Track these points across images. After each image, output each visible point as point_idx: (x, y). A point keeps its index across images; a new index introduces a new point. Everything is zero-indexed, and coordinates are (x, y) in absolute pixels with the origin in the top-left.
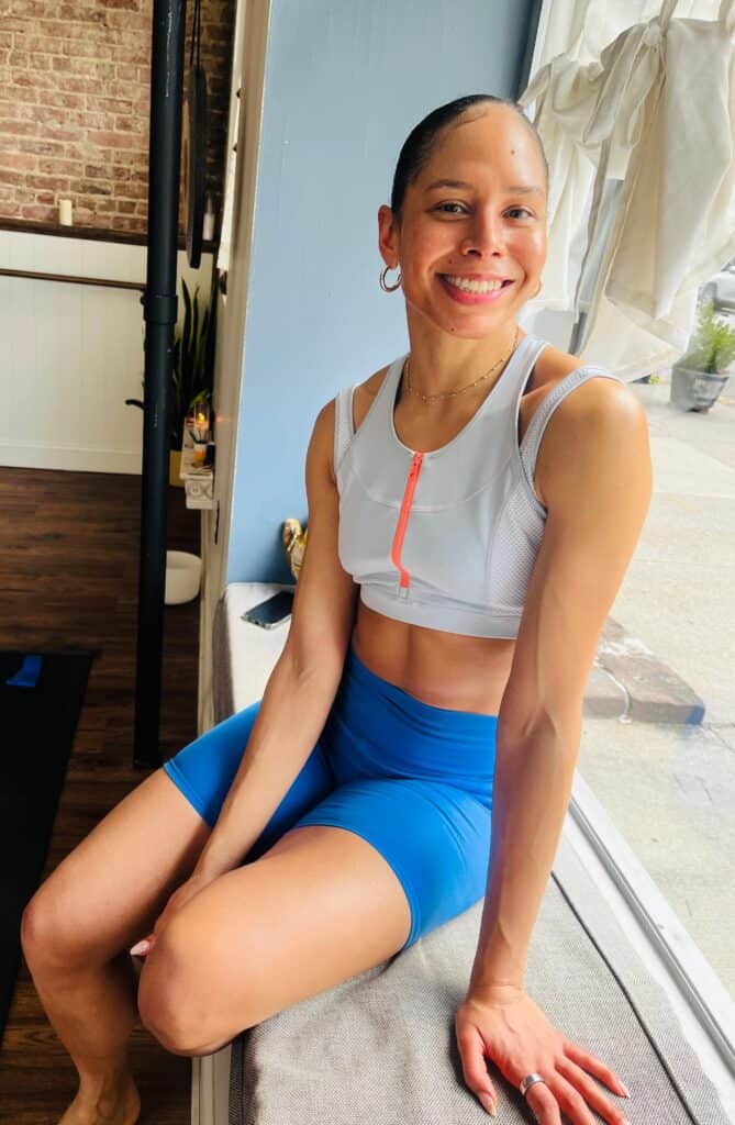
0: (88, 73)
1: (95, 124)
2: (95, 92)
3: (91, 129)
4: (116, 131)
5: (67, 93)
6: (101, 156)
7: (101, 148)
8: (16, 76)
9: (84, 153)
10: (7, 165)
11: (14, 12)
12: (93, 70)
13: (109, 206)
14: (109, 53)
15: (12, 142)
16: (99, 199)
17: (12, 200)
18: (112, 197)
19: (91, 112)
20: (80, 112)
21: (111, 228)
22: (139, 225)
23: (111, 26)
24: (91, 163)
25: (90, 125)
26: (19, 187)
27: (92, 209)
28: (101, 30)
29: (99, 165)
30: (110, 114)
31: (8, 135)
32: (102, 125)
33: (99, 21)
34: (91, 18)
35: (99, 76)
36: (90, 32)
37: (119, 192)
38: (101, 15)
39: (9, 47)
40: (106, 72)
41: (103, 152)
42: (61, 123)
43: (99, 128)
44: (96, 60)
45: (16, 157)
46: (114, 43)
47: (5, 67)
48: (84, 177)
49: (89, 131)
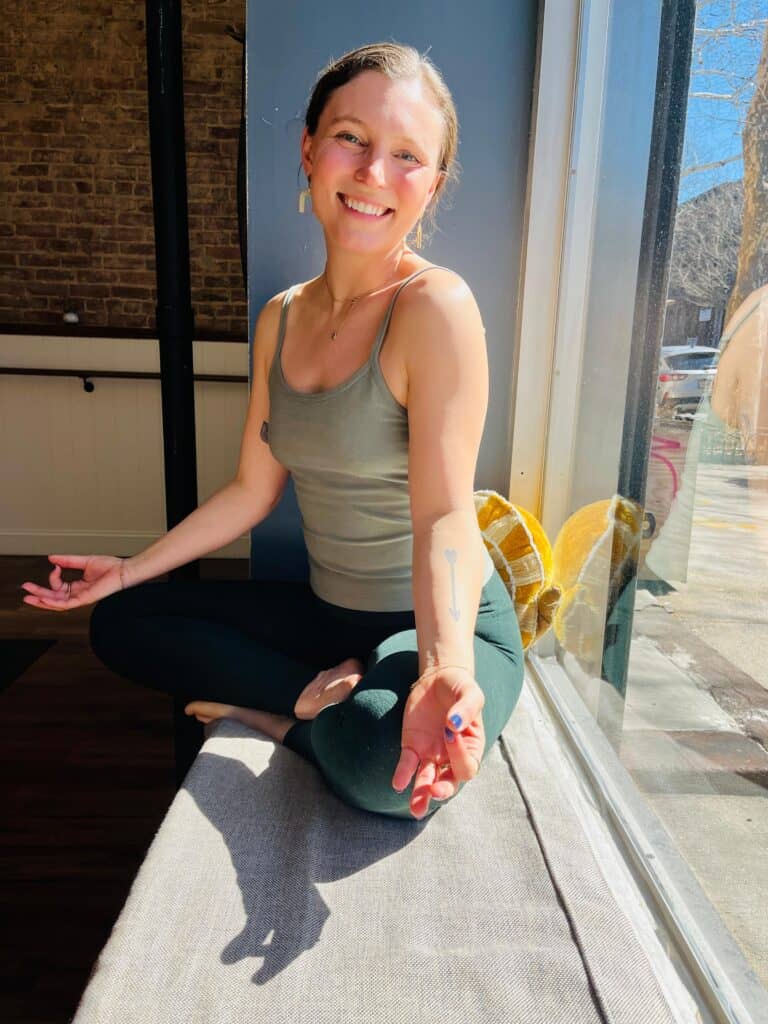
0: (204, 197)
1: (212, 240)
2: (212, 214)
3: (209, 245)
4: (231, 245)
6: (218, 268)
7: (217, 261)
8: (142, 204)
9: (203, 266)
10: (135, 282)
11: (137, 148)
12: (209, 194)
13: (227, 310)
14: (223, 178)
15: (139, 262)
16: (217, 305)
17: (140, 313)
18: (230, 303)
19: (208, 231)
20: (199, 231)
21: (229, 329)
23: (223, 154)
24: (209, 274)
25: (207, 243)
26: (147, 301)
27: (212, 315)
28: (215, 159)
29: (217, 275)
30: (225, 231)
31: (135, 256)
32: (219, 241)
33: (212, 151)
34: (205, 149)
35: (215, 199)
36: (206, 161)
37: (236, 297)
38: (214, 146)
39: (134, 179)
40: (221, 194)
41: (220, 264)
43: (216, 244)
44: (211, 186)
45: (142, 274)
46: (226, 169)
47: (130, 197)
48: (203, 287)
49: (207, 248)
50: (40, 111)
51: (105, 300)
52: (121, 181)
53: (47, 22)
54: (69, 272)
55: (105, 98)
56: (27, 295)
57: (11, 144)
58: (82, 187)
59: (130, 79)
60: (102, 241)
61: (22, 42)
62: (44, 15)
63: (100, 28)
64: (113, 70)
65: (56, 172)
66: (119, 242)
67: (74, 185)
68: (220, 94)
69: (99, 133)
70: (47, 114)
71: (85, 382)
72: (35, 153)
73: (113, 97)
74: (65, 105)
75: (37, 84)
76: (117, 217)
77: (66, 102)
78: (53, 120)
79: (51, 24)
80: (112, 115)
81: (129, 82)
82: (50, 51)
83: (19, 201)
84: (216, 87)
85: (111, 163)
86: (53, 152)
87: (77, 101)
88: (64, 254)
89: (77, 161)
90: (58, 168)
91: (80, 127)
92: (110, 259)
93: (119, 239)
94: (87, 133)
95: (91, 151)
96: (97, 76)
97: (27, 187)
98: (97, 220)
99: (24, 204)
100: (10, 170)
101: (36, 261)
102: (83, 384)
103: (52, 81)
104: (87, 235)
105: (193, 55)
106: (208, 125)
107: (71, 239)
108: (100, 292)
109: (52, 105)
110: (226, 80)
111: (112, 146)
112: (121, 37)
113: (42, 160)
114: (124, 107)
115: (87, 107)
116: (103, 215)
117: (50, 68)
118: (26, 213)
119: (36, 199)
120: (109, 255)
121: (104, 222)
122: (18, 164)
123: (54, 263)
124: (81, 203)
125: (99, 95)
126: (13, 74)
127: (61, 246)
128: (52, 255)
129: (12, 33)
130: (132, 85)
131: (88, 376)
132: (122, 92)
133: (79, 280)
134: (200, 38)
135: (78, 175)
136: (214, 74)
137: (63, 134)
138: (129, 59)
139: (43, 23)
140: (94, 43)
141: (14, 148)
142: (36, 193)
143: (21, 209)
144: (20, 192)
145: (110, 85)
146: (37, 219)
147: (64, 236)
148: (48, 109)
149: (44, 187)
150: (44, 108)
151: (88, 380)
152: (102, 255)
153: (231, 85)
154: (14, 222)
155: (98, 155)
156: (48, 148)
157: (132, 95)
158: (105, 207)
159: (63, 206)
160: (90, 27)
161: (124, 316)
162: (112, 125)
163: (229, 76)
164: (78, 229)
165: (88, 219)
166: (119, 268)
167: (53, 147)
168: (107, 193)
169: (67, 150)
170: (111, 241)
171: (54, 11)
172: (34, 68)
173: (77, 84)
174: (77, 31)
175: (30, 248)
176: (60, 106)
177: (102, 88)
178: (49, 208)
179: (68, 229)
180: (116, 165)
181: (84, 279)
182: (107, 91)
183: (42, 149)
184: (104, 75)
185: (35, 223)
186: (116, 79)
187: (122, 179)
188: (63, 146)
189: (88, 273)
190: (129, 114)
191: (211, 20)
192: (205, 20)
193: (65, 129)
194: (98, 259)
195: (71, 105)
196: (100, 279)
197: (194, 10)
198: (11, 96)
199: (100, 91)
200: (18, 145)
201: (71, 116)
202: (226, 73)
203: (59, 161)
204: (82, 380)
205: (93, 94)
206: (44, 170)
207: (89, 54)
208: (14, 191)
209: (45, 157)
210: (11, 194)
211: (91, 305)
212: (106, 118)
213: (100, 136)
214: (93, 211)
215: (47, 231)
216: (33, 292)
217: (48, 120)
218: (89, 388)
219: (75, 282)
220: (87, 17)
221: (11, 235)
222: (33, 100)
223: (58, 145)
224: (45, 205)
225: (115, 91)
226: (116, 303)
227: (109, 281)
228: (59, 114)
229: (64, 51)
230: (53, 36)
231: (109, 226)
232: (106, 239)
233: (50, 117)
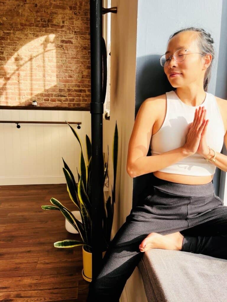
1: (61, 77)
3: (60, 79)
4: (68, 78)
5: (53, 69)
6: (64, 86)
7: (63, 84)
8: (37, 65)
9: (58, 86)
12: (60, 61)
13: (67, 100)
14: (65, 56)
16: (63, 98)
18: (67, 97)
19: (60, 74)
21: (67, 106)
22: (76, 105)
23: (65, 49)
24: (60, 88)
25: (60, 77)
26: (38, 97)
27: (61, 102)
28: (62, 50)
29: (63, 89)
30: (66, 74)
32: (63, 77)
33: (61, 48)
34: (59, 47)
35: (62, 63)
37: (69, 96)
38: (62, 46)
40: (64, 62)
41: (64, 85)
42: (51, 78)
44: (61, 59)
46: (66, 54)
47: (33, 62)
48: (58, 92)
49: (59, 79)
52: (29, 57)
53: (3, 3)
54: (11, 88)
55: (24, 29)
63: (22, 6)
64: (26, 20)
65: (7, 54)
67: (13, 58)
68: (64, 29)
69: (22, 41)
70: (3, 34)
73: (27, 29)
74: (10, 31)
77: (10, 30)
78: (5, 36)
79: (5, 4)
80: (26, 35)
81: (32, 24)
82: (5, 13)
84: (62, 27)
86: (5, 47)
87: (14, 30)
89: (14, 50)
90: (7, 52)
91: (15, 39)
94: (17, 41)
96: (21, 22)
103: (5, 23)
105: (55, 16)
106: (60, 39)
109: (5, 31)
112: (29, 9)
113: (1, 50)
114: (31, 32)
115: (17, 32)
120: (26, 82)
123: (5, 84)
125: (22, 28)
128: (5, 82)
130: (33, 25)
131: (18, 123)
132: (30, 27)
136: (61, 22)
137: (9, 41)
138: (32, 17)
140: (20, 11)
145: (26, 25)
147: (9, 75)
148: (4, 32)
149: (2, 59)
150: (2, 32)
151: (19, 124)
153: (68, 26)
156: (4, 45)
157: (33, 29)
159: (9, 65)
162: (27, 39)
163: (67, 23)
164: (14, 73)
165: (18, 70)
166: (29, 86)
167: (5, 45)
169: (11, 47)
170: (25, 77)
173: (14, 24)
174: (14, 7)
176: (8, 31)
179: (11, 73)
182: (25, 27)
183: (2, 46)
184: (23, 22)
186: (28, 23)
188: (9, 45)
189: (18, 88)
190: (32, 35)
191: (60, 5)
192: (58, 4)
193: (10, 39)
194: (21, 83)
195: (12, 31)
196: (22, 90)
199: (22, 27)
201: (12, 35)
202: (65, 22)
203: (7, 50)
204: (16, 124)
205: (20, 28)
206: (2, 53)
207: (18, 14)
209: (3, 49)
212: (24, 36)
217: (4, 36)
218: (19, 127)
219: (13, 91)
220: (18, 2)
223: (7, 45)
225: (27, 27)
227: (25, 90)
228: (8, 34)
229: (9, 13)
230: (6, 8)
231: (25, 72)
232: (24, 76)
233: (4, 35)
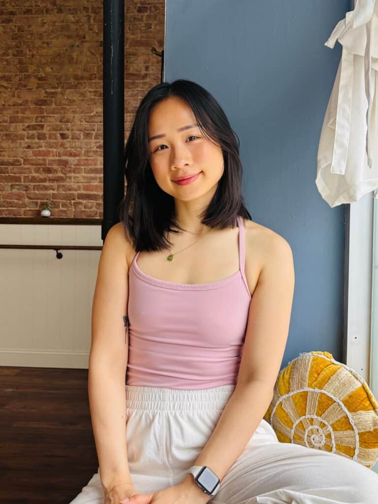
8: (97, 145)
10: (92, 190)
11: (97, 113)
15: (95, 179)
17: (94, 209)
26: (98, 202)
31: (93, 175)
39: (94, 130)
45: (96, 186)
47: (92, 141)
50: (42, 94)
51: (73, 201)
52: (86, 132)
53: (48, 45)
54: (52, 186)
55: (79, 85)
56: (26, 200)
57: (24, 113)
58: (63, 136)
59: (95, 74)
60: (73, 167)
61: (33, 56)
62: (46, 41)
63: (78, 46)
64: (84, 70)
65: (48, 128)
66: (83, 167)
67: (59, 135)
68: (147, 80)
69: (75, 105)
70: (46, 95)
71: (57, 252)
72: (37, 118)
73: (84, 85)
74: (56, 90)
75: (40, 79)
76: (83, 152)
77: (56, 88)
78: (49, 98)
79: (50, 45)
80: (83, 95)
81: (94, 76)
82: (49, 60)
83: (26, 146)
84: (145, 76)
85: (81, 122)
86: (47, 116)
87: (63, 87)
88: (50, 175)
89: (61, 121)
90: (50, 126)
91: (64, 102)
92: (77, 177)
93: (84, 165)
94: (68, 105)
95: (70, 115)
96: (75, 73)
97: (31, 137)
98: (71, 155)
99: (29, 147)
100: (21, 127)
101: (34, 179)
102: (56, 254)
103: (49, 77)
104: (65, 163)
105: (132, 59)
107: (55, 167)
108: (70, 197)
109: (48, 90)
110: (151, 72)
111: (82, 112)
112: (89, 51)
113: (41, 121)
114: (90, 90)
115: (68, 91)
116: (75, 151)
117: (48, 69)
118: (30, 152)
119: (36, 143)
120: (77, 175)
121: (75, 155)
122: (26, 125)
123: (44, 180)
124: (62, 145)
125: (76, 84)
126: (27, 73)
127: (49, 171)
128: (43, 176)
129: (28, 51)
130: (95, 77)
131: (59, 249)
132: (89, 81)
133: (58, 190)
134: (137, 50)
135: (61, 129)
136: (143, 68)
137: (54, 106)
138: (94, 63)
139: (45, 45)
140: (75, 55)
141: (25, 115)
142: (36, 140)
143: (27, 150)
144: (26, 140)
145: (82, 78)
146: (36, 155)
147: (51, 165)
148: (46, 92)
149: (41, 137)
150: (43, 91)
151: (59, 251)
152: (72, 175)
153: (154, 75)
154: (22, 158)
155: (74, 117)
156: (45, 114)
157: (95, 83)
158: (75, 147)
159: (51, 147)
160: (73, 46)
161: (84, 211)
162: (83, 100)
163: (153, 70)
164: (59, 160)
165: (65, 155)
166: (82, 182)
167: (48, 114)
168: (78, 139)
169: (56, 115)
170: (78, 167)
171: (52, 39)
172: (39, 70)
173: (63, 78)
174: (65, 49)
175: (31, 172)
176: (53, 90)
177: (78, 80)
178: (44, 149)
179: (54, 161)
180: (84, 123)
181: (61, 189)
182: (81, 81)
183: (42, 115)
184: (79, 73)
185: (34, 158)
186: (86, 74)
187: (88, 130)
188: (54, 113)
189: (63, 186)
190: (93, 94)
191: (143, 39)
192: (139, 39)
193: (55, 103)
194: (70, 178)
195: (59, 90)
196: (70, 190)
197: (133, 34)
198: (25, 86)
199: (76, 82)
200: (28, 114)
201: (59, 96)
202: (150, 68)
203: (51, 122)
204: (55, 251)
205: (73, 83)
206: (42, 127)
207: (71, 60)
208: (23, 139)
209: (43, 120)
210: (21, 141)
211: (64, 205)
212: (80, 97)
213: (75, 107)
214: (68, 149)
215: (41, 162)
216: (30, 198)
217: (46, 99)
218: (59, 256)
219: (55, 192)
220: (71, 41)
221: (21, 165)
222: (37, 88)
223: (51, 113)
224: (41, 147)
225: (85, 81)
226: (80, 203)
227: (76, 190)
228: (52, 95)
229: (57, 60)
230: (51, 52)
231: (78, 158)
232: (75, 165)
233: (47, 97)
